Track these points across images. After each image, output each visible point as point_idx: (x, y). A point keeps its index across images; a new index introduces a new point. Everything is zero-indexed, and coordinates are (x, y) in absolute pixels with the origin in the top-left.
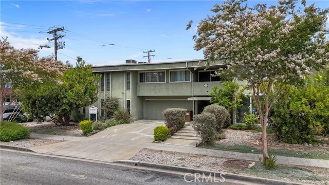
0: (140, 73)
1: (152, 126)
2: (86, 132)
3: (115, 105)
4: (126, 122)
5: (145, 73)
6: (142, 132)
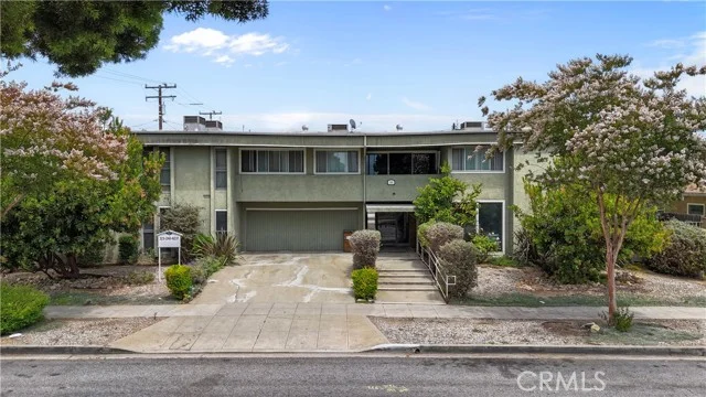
0: (242, 153)
1: (305, 268)
2: (179, 293)
3: (195, 224)
4: (230, 262)
5: (255, 152)
6: (305, 281)
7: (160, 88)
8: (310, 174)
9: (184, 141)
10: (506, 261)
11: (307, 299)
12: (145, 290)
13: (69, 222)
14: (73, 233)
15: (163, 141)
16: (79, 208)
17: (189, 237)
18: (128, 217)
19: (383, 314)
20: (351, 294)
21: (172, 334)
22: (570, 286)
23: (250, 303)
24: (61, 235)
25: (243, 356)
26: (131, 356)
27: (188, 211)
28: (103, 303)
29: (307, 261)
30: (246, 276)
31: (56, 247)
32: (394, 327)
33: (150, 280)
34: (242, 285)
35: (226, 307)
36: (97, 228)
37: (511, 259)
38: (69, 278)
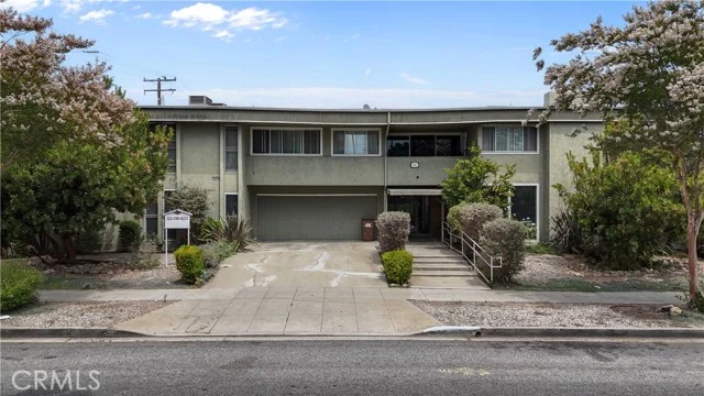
0: (254, 131)
1: (326, 254)
2: (190, 277)
3: (203, 208)
4: (241, 248)
5: (268, 131)
6: (328, 266)
7: (159, 80)
8: (327, 155)
9: (193, 117)
10: (542, 249)
11: (334, 283)
12: (151, 275)
13: (65, 197)
14: (70, 210)
15: (169, 117)
16: (78, 181)
17: (198, 221)
18: (133, 193)
19: (424, 298)
20: (381, 278)
21: (186, 318)
22: (621, 272)
23: (270, 286)
24: (57, 211)
25: (275, 339)
26: (141, 339)
27: (194, 194)
28: (103, 287)
29: (325, 248)
30: (262, 261)
31: (51, 224)
32: (442, 310)
33: (155, 266)
34: (259, 270)
35: (245, 291)
36: (97, 204)
37: (548, 246)
38: (64, 263)
